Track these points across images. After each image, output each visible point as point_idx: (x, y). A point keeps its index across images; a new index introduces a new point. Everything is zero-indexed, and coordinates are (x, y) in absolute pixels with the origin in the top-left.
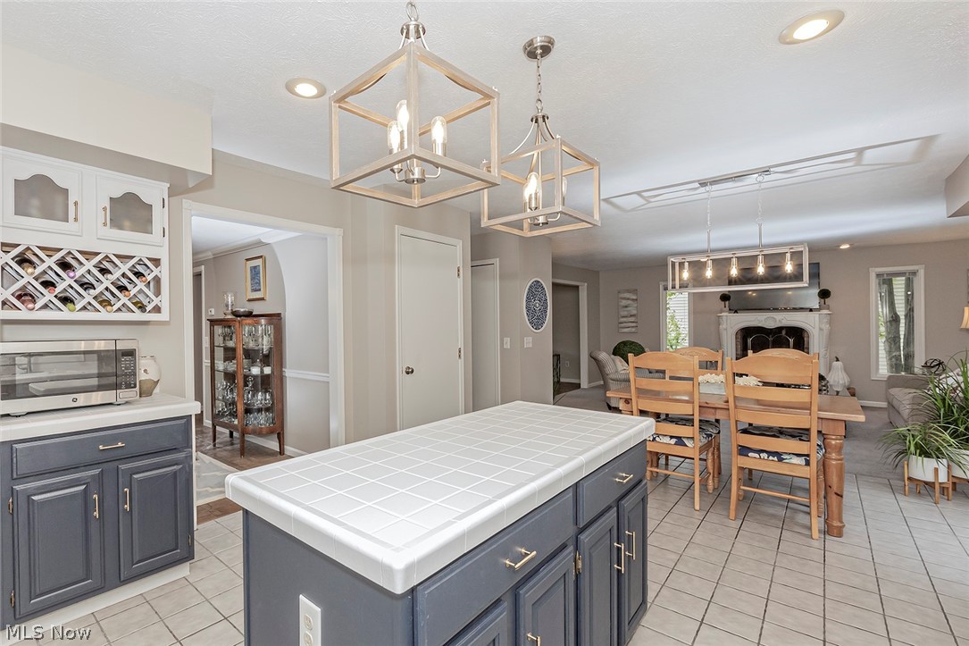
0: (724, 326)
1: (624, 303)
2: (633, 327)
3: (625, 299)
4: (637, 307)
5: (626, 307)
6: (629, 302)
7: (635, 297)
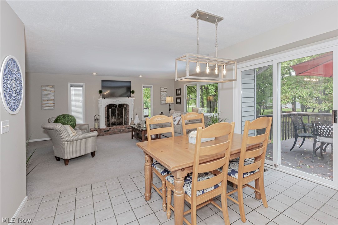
0: (101, 104)
1: (45, 93)
2: (52, 106)
3: (47, 90)
4: (54, 95)
5: (47, 95)
6: (49, 92)
7: (53, 90)
